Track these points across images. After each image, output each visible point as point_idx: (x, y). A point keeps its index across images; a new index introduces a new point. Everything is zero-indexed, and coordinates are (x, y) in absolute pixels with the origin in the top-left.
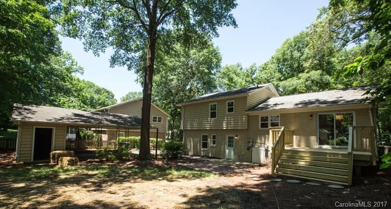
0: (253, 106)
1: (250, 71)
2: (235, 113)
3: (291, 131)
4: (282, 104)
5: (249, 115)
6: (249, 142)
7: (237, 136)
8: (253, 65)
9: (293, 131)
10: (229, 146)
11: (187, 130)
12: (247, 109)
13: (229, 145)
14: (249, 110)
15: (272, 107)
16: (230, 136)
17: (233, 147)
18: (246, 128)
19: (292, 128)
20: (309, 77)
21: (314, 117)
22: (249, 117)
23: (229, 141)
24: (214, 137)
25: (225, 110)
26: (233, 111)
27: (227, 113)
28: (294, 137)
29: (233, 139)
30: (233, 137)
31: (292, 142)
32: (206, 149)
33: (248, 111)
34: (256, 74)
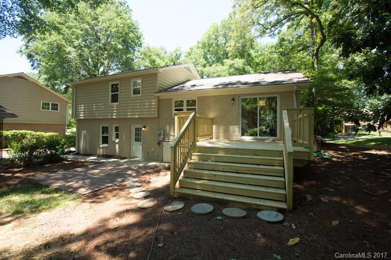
0: (166, 88)
1: (175, 55)
2: (142, 96)
3: (210, 119)
4: (201, 85)
5: (160, 98)
6: (160, 135)
7: (145, 127)
8: (178, 49)
9: (212, 119)
10: (136, 141)
11: (80, 119)
12: (156, 91)
13: (136, 138)
14: (161, 91)
15: (189, 88)
16: (137, 127)
17: (140, 141)
18: (156, 116)
19: (212, 115)
20: (233, 64)
21: (237, 101)
22: (159, 101)
23: (136, 134)
24: (117, 129)
25: (130, 92)
26: (139, 93)
27: (132, 95)
28: (214, 126)
29: (141, 131)
30: (141, 128)
31: (211, 134)
32: (106, 145)
33: (158, 92)
34: (180, 58)
